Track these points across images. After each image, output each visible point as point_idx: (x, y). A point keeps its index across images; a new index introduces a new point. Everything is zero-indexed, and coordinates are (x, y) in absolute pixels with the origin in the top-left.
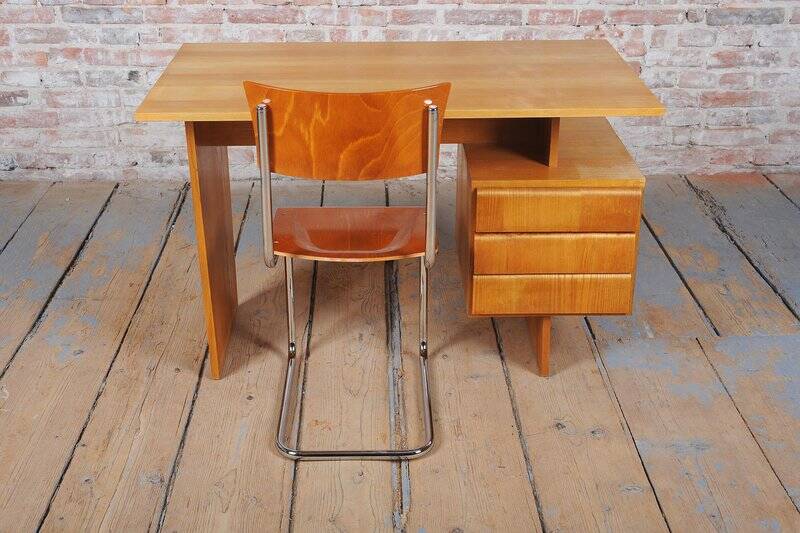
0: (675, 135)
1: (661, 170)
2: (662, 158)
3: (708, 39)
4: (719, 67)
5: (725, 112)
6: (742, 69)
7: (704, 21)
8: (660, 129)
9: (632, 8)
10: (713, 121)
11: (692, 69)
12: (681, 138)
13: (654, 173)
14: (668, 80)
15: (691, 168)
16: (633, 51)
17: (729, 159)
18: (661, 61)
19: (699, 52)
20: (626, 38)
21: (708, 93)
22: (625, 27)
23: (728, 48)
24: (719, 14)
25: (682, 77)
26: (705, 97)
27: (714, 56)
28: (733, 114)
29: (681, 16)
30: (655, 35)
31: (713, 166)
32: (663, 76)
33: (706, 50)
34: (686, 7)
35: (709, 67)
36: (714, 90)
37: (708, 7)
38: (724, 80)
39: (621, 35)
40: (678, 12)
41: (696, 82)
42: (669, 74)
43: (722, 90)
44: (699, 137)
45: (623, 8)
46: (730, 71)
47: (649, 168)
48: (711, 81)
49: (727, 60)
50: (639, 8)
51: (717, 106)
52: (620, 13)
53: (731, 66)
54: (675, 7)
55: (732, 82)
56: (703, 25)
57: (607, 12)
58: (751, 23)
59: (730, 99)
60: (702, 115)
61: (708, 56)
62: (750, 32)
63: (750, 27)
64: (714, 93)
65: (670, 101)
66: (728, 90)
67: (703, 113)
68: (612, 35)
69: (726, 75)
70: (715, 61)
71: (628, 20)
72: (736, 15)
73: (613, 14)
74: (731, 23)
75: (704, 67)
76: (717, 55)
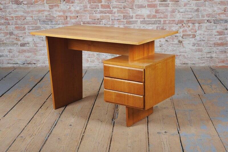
0: (207, 55)
1: (203, 65)
2: (203, 62)
3: (214, 27)
5: (221, 48)
6: (225, 36)
7: (213, 22)
8: (202, 53)
9: (192, 19)
10: (217, 51)
11: (210, 36)
12: (209, 56)
13: (201, 66)
14: (203, 39)
15: (212, 65)
16: (193, 31)
17: (223, 62)
18: (201, 34)
19: (212, 31)
20: (191, 27)
21: (216, 43)
22: (190, 24)
23: (221, 30)
24: (217, 20)
25: (208, 38)
26: (215, 44)
27: (216, 32)
28: (223, 49)
29: (206, 21)
30: (199, 27)
31: (219, 64)
32: (202, 38)
33: (214, 30)
34: (207, 19)
35: (215, 35)
36: (217, 42)
37: (214, 19)
38: (220, 39)
39: (189, 26)
40: (205, 20)
41: (212, 40)
42: (204, 37)
43: (219, 42)
44: (214, 55)
45: (189, 19)
46: (221, 36)
47: (200, 64)
48: (216, 39)
49: (220, 33)
50: (194, 19)
51: (218, 46)
52: (188, 21)
53: (221, 35)
54: (204, 19)
55: (222, 39)
56: (212, 23)
57: (185, 20)
58: (226, 23)
59: (222, 44)
60: (215, 49)
61: (214, 32)
62: (226, 25)
63: (226, 24)
64: (217, 43)
65: (204, 45)
66: (222, 42)
67: (215, 48)
68: (186, 27)
69: (220, 38)
70: (217, 34)
71: (191, 22)
72: (222, 21)
73: (186, 21)
74: (221, 23)
75: (214, 35)
76: (217, 32)
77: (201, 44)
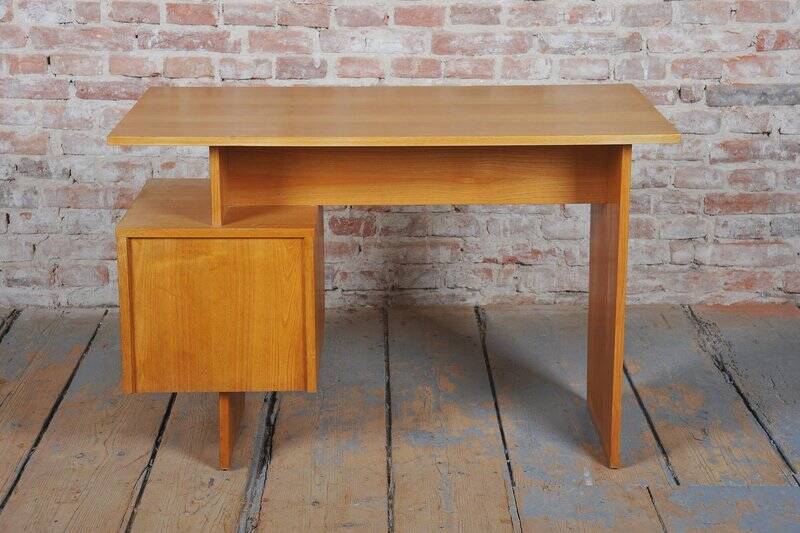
0: (672, 251)
1: (656, 298)
2: (657, 282)
3: (710, 124)
4: (727, 161)
5: (740, 220)
6: (757, 164)
7: (703, 101)
8: (653, 243)
9: (606, 82)
10: (723, 232)
11: (690, 164)
12: (681, 255)
13: (648, 302)
14: (659, 177)
15: (697, 296)
17: (749, 284)
18: (649, 152)
19: (698, 142)
21: (715, 195)
23: (737, 136)
24: (721, 91)
25: (678, 173)
26: (710, 201)
27: (718, 146)
28: (751, 223)
29: (671, 95)
31: (728, 294)
32: (652, 172)
33: (707, 138)
34: (679, 82)
35: (714, 161)
36: (722, 191)
37: (708, 83)
38: (734, 179)
40: (667, 89)
41: (698, 181)
42: (660, 169)
43: (733, 191)
44: (706, 254)
46: (741, 166)
47: (640, 296)
48: (719, 179)
49: (738, 152)
50: (615, 82)
51: (727, 212)
53: (742, 159)
54: (663, 83)
55: (746, 181)
56: (702, 106)
58: (766, 103)
59: (743, 204)
60: (708, 225)
61: (709, 146)
62: (766, 116)
63: (764, 108)
64: (722, 195)
65: (664, 206)
66: (742, 191)
67: (710, 221)
69: (736, 172)
70: (720, 153)
72: (746, 93)
74: (739, 103)
75: (707, 160)
76: (724, 145)
77: (649, 202)
